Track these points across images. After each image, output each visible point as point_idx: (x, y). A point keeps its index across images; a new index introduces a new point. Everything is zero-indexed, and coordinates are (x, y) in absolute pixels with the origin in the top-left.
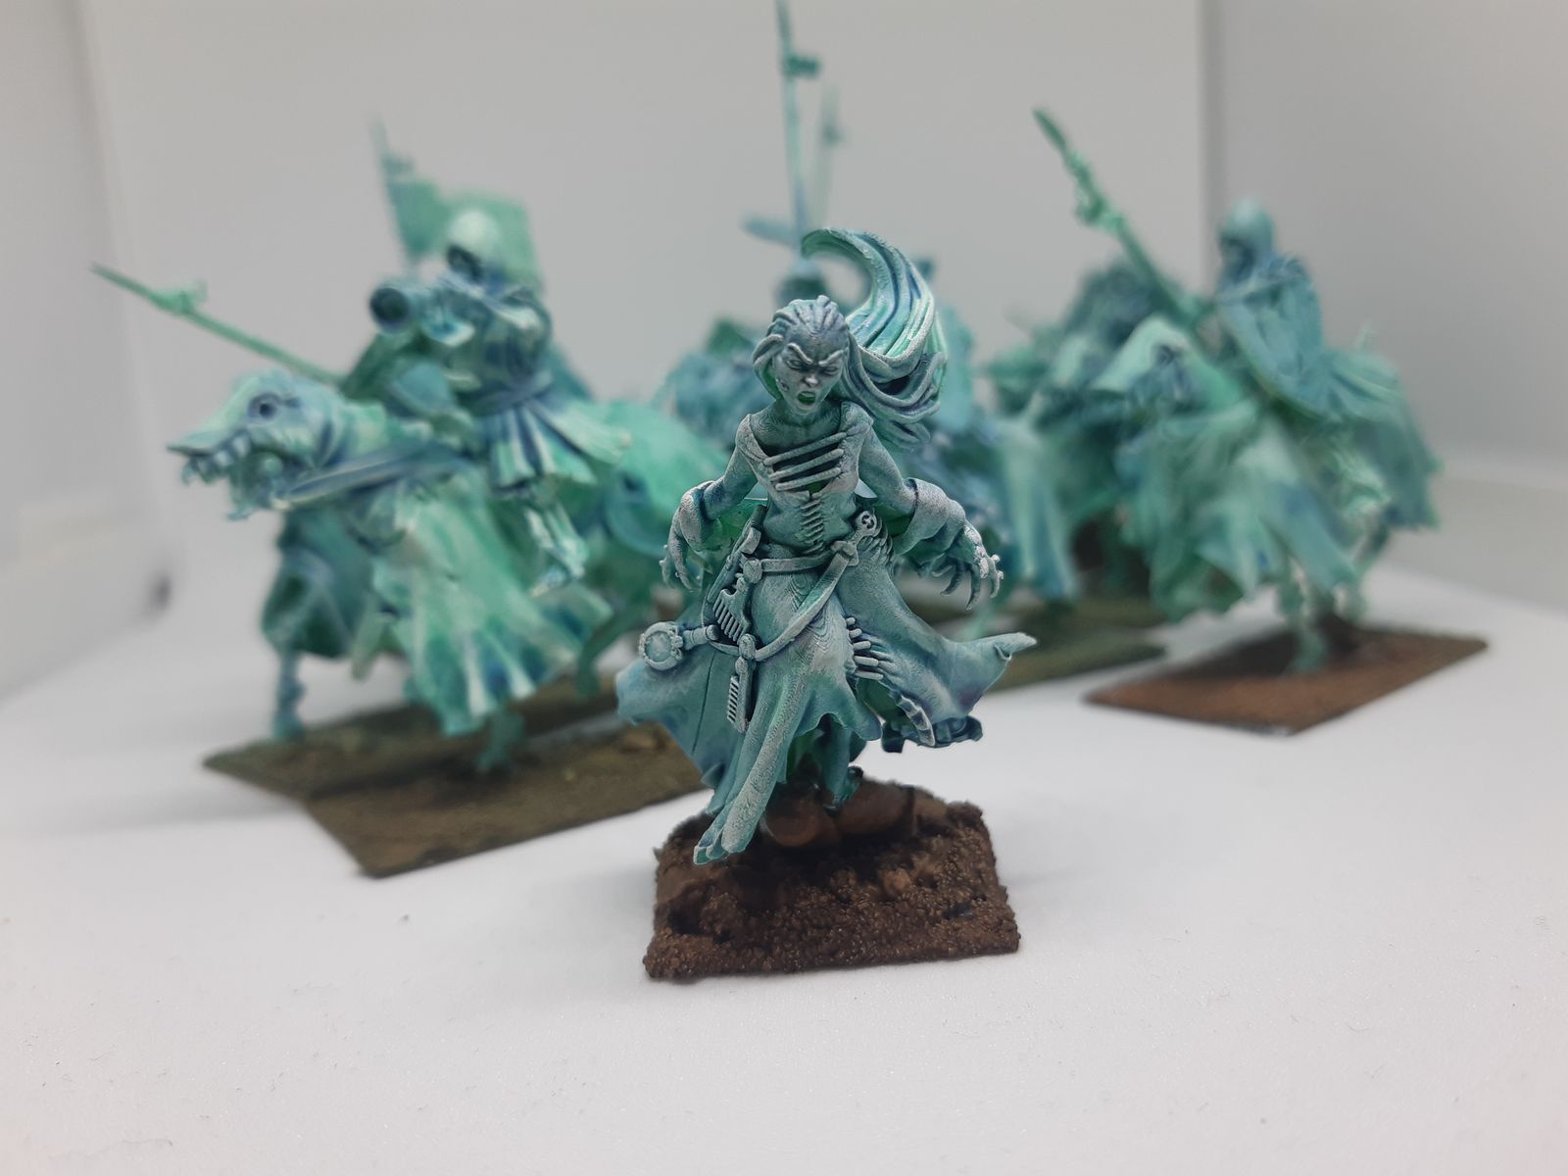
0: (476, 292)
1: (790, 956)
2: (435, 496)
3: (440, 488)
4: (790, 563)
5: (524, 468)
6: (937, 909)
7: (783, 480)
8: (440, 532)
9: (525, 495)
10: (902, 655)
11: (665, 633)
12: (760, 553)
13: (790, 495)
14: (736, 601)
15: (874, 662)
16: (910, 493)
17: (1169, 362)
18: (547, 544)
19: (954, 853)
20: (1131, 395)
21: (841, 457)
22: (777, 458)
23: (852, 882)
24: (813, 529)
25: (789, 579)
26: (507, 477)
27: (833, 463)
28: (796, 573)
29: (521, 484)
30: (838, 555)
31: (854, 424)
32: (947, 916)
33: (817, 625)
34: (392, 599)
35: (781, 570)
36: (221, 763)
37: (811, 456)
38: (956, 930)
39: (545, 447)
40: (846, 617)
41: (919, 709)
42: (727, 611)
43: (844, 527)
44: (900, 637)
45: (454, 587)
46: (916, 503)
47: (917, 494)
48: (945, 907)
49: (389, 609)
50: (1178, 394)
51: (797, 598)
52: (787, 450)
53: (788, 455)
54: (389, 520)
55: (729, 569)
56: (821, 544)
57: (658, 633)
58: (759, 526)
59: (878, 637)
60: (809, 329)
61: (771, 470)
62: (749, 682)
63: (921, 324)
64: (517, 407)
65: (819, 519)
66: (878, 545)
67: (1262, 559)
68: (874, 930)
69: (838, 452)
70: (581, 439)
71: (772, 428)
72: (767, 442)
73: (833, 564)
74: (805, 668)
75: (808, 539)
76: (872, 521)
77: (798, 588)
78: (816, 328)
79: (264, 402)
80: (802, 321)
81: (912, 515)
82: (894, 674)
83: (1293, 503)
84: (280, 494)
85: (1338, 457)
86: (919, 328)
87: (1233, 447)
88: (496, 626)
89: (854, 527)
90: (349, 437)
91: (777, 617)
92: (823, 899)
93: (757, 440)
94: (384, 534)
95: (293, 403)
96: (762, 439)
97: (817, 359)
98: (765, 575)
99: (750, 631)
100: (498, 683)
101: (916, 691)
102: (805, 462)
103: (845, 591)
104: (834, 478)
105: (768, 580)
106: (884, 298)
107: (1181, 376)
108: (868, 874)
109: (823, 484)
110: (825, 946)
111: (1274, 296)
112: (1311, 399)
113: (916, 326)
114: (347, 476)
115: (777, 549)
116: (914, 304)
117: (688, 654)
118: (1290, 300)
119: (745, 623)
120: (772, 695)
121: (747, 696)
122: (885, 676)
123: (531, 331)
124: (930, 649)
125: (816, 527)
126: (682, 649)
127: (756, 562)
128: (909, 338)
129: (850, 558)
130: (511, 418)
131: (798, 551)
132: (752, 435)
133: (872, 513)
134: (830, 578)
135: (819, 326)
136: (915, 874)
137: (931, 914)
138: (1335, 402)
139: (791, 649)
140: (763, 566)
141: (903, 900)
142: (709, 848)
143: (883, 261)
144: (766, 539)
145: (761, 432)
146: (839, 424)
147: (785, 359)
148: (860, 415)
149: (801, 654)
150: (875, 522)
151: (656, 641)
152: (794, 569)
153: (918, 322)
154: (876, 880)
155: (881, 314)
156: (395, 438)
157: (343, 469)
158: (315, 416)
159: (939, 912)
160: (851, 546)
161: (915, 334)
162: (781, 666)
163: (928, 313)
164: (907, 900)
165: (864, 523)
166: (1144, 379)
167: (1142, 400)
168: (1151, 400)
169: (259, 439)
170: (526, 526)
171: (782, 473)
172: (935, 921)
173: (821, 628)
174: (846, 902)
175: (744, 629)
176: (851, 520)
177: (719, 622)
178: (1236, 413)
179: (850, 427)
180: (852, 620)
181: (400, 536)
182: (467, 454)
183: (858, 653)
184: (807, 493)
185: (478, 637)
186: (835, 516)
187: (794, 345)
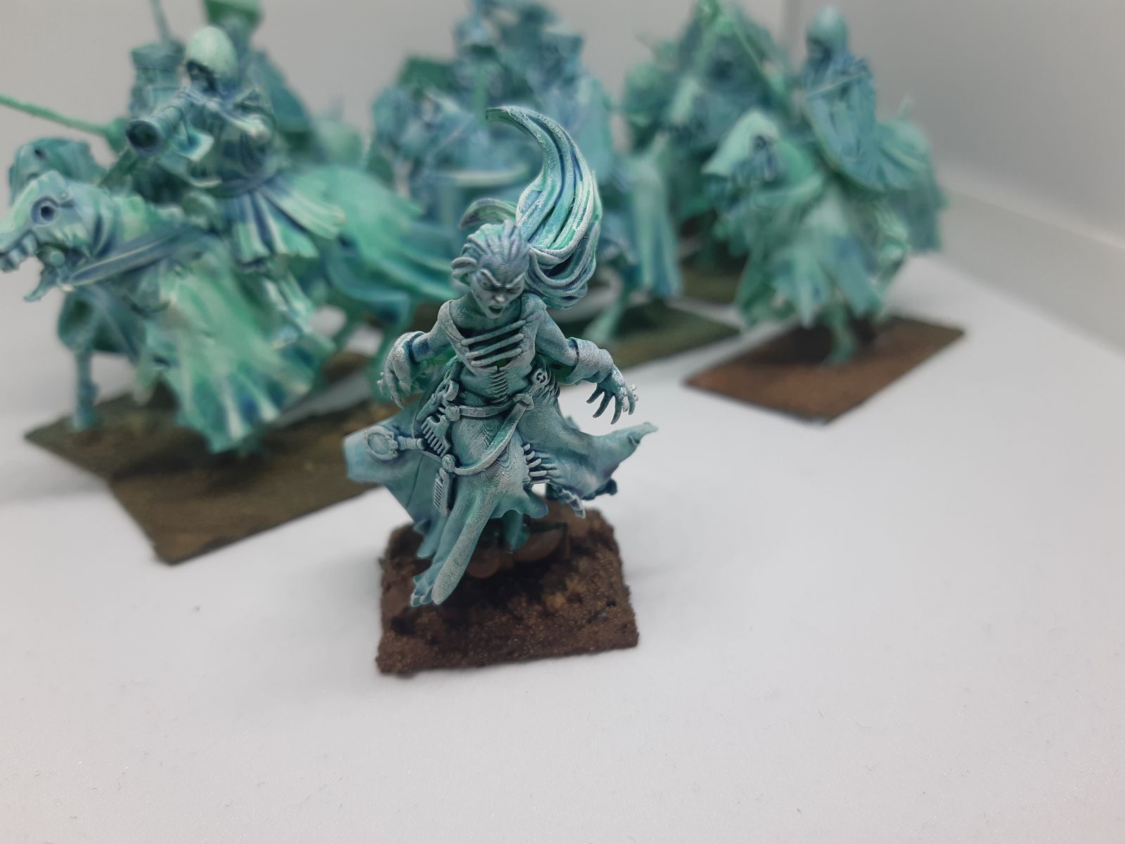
0: (212, 104)
1: (480, 657)
2: (191, 270)
3: (194, 264)
4: (481, 411)
5: (260, 249)
6: (582, 619)
7: (476, 359)
8: (196, 300)
9: (262, 269)
10: (564, 461)
11: (384, 436)
12: (458, 401)
13: (482, 370)
14: (440, 429)
15: (543, 473)
16: (572, 352)
17: (762, 148)
18: (282, 307)
19: (594, 576)
20: (734, 179)
21: (522, 340)
22: (471, 340)
23: (524, 605)
24: (499, 389)
25: (481, 423)
26: (247, 256)
27: (516, 345)
28: (486, 418)
29: (258, 261)
30: (518, 405)
31: (532, 313)
32: (589, 622)
33: (502, 459)
34: (163, 353)
35: (475, 416)
36: (38, 437)
37: (499, 339)
38: (596, 632)
39: (276, 228)
40: (523, 445)
41: (574, 497)
42: (432, 433)
43: (523, 384)
44: (562, 449)
45: (210, 342)
46: (577, 360)
47: (578, 353)
48: (587, 617)
49: (160, 360)
50: (768, 175)
51: (487, 438)
52: (480, 333)
53: (480, 338)
54: (155, 294)
55: (434, 404)
56: (506, 397)
57: (378, 434)
58: (457, 379)
59: (547, 453)
60: (497, 260)
61: (467, 349)
62: (450, 486)
63: (584, 214)
64: (251, 192)
65: (505, 382)
66: (548, 391)
67: (816, 292)
68: (539, 638)
69: (520, 336)
70: (305, 220)
71: (467, 316)
72: (464, 326)
73: (514, 412)
74: (494, 489)
75: (496, 394)
76: (544, 377)
77: (488, 430)
78: (503, 259)
79: (44, 205)
80: (492, 252)
81: (574, 367)
82: (558, 477)
83: (843, 248)
84: (65, 280)
85: (879, 216)
86: (582, 219)
87: (803, 210)
88: (246, 368)
89: (531, 383)
90: (117, 226)
91: (472, 450)
92: (504, 619)
93: (456, 325)
94: (152, 303)
95: (69, 205)
96: (459, 324)
97: (504, 283)
98: (462, 417)
99: (450, 452)
100: (249, 410)
101: (573, 484)
102: (492, 344)
103: (524, 428)
104: (516, 357)
105: (464, 421)
106: (553, 178)
107: (770, 160)
108: (535, 596)
109: (508, 360)
110: (505, 650)
111: (844, 91)
112: (863, 174)
113: (579, 216)
114: (117, 263)
115: (471, 398)
116: (577, 187)
117: (402, 453)
118: (855, 94)
119: (446, 445)
120: (468, 500)
121: (449, 494)
122: (551, 479)
123: (260, 137)
124: (584, 452)
125: (502, 388)
126: (398, 450)
127: (454, 409)
128: (574, 228)
129: (528, 405)
130: (246, 200)
131: (488, 401)
132: (452, 322)
133: (543, 370)
134: (512, 421)
135: (506, 258)
136: (568, 594)
137: (579, 623)
138: (881, 174)
139: (482, 475)
140: (461, 411)
141: (560, 616)
142: (422, 598)
143: (553, 145)
144: (462, 388)
145: (460, 320)
146: (520, 314)
147: (479, 281)
148: (537, 304)
149: (490, 479)
150: (547, 377)
151: (376, 439)
152: (484, 416)
153: (581, 212)
154: (541, 602)
155: (551, 193)
156: (155, 222)
157: (113, 257)
158: (87, 212)
159: (584, 621)
160: (528, 397)
161: (578, 225)
162: (476, 483)
163: (589, 203)
164: (562, 616)
165: (538, 379)
166: (743, 165)
167: (740, 180)
168: (748, 180)
169: (44, 237)
170: (263, 291)
171: (476, 353)
172: (580, 628)
173: (504, 462)
174: (519, 620)
175: (446, 449)
176: (528, 378)
177: (426, 437)
178: (809, 184)
179: (529, 316)
180: (528, 447)
181: (165, 306)
182: (212, 231)
183: (532, 470)
184: (496, 368)
185: (232, 379)
186: (516, 379)
187: (486, 271)
